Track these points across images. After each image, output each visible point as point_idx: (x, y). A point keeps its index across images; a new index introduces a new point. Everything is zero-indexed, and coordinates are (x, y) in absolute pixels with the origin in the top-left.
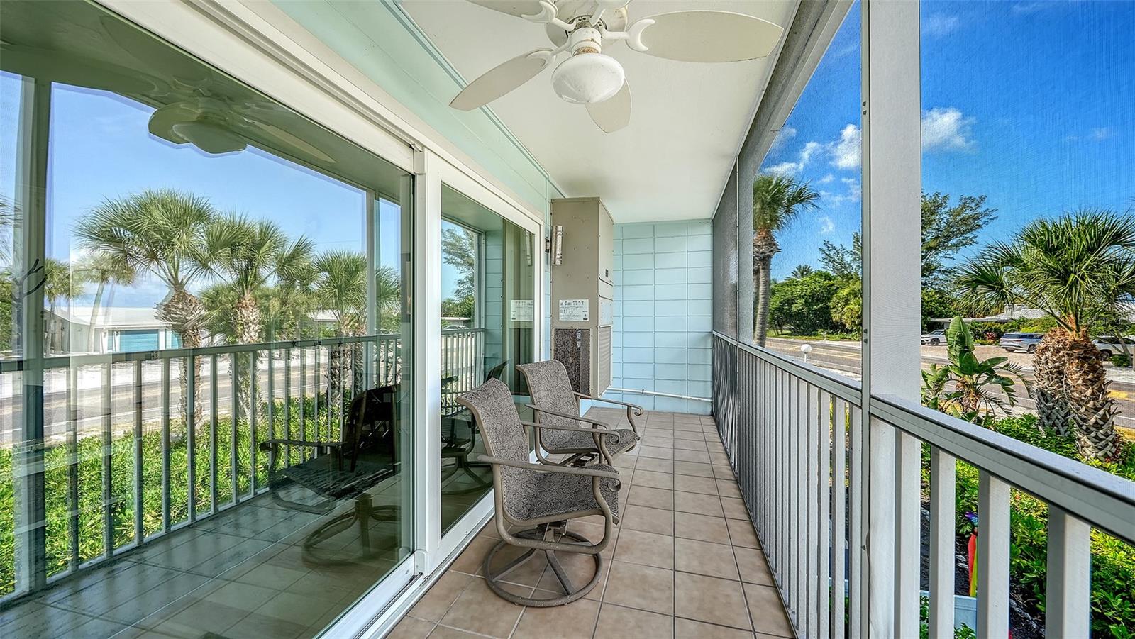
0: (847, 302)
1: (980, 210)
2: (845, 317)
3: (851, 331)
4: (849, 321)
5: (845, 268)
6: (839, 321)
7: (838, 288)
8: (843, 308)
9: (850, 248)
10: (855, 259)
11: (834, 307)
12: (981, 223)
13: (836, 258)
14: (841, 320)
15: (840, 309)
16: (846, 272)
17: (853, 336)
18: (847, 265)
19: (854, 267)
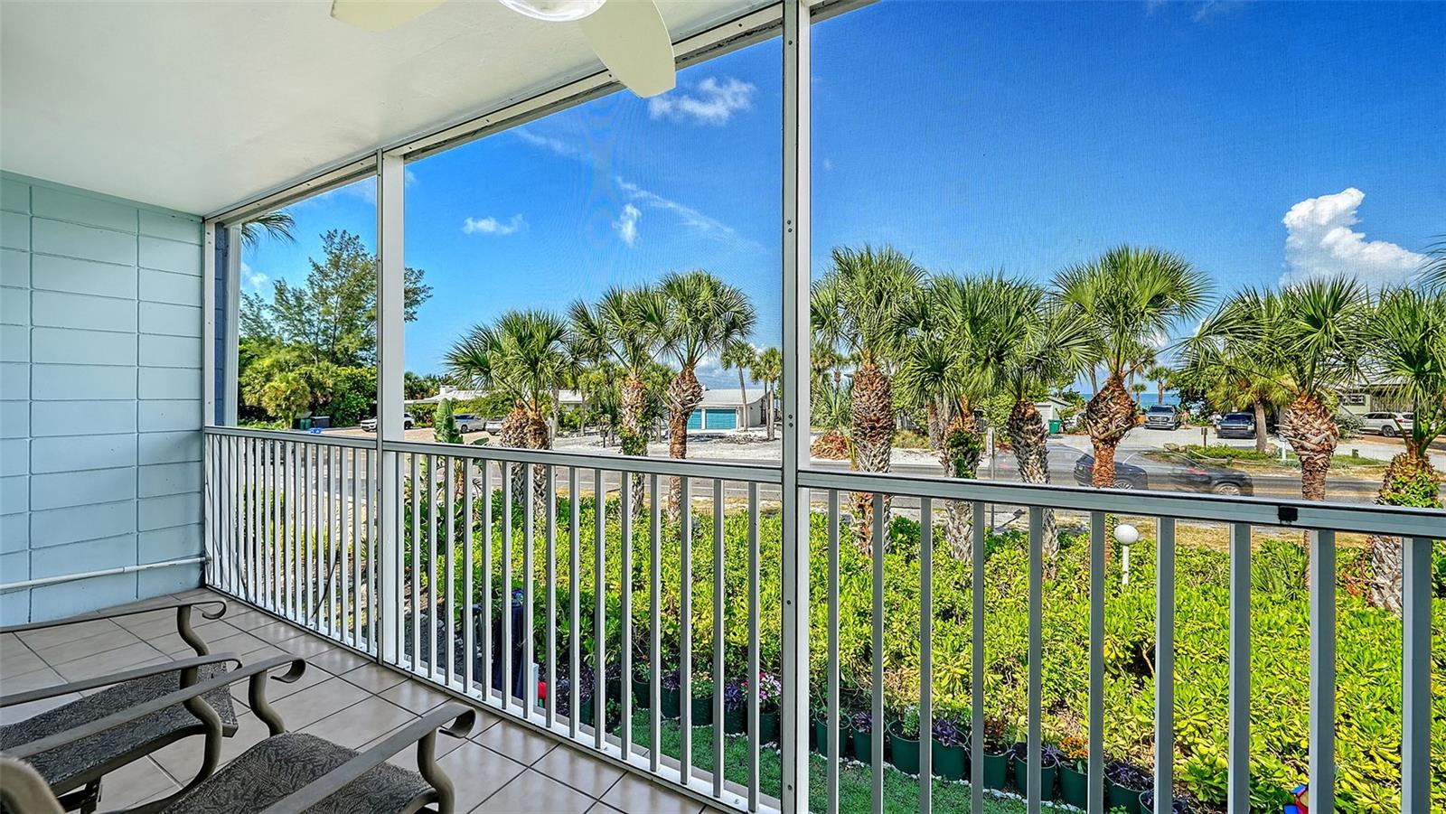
0: (268, 378)
1: (419, 285)
2: (265, 399)
3: (274, 419)
4: (273, 404)
5: (263, 328)
6: (255, 404)
7: (253, 357)
8: (262, 386)
9: (270, 300)
10: (277, 318)
11: (248, 385)
12: (419, 299)
13: (248, 313)
14: (259, 403)
15: (258, 387)
16: (263, 335)
17: (278, 425)
18: (266, 325)
19: (277, 329)
